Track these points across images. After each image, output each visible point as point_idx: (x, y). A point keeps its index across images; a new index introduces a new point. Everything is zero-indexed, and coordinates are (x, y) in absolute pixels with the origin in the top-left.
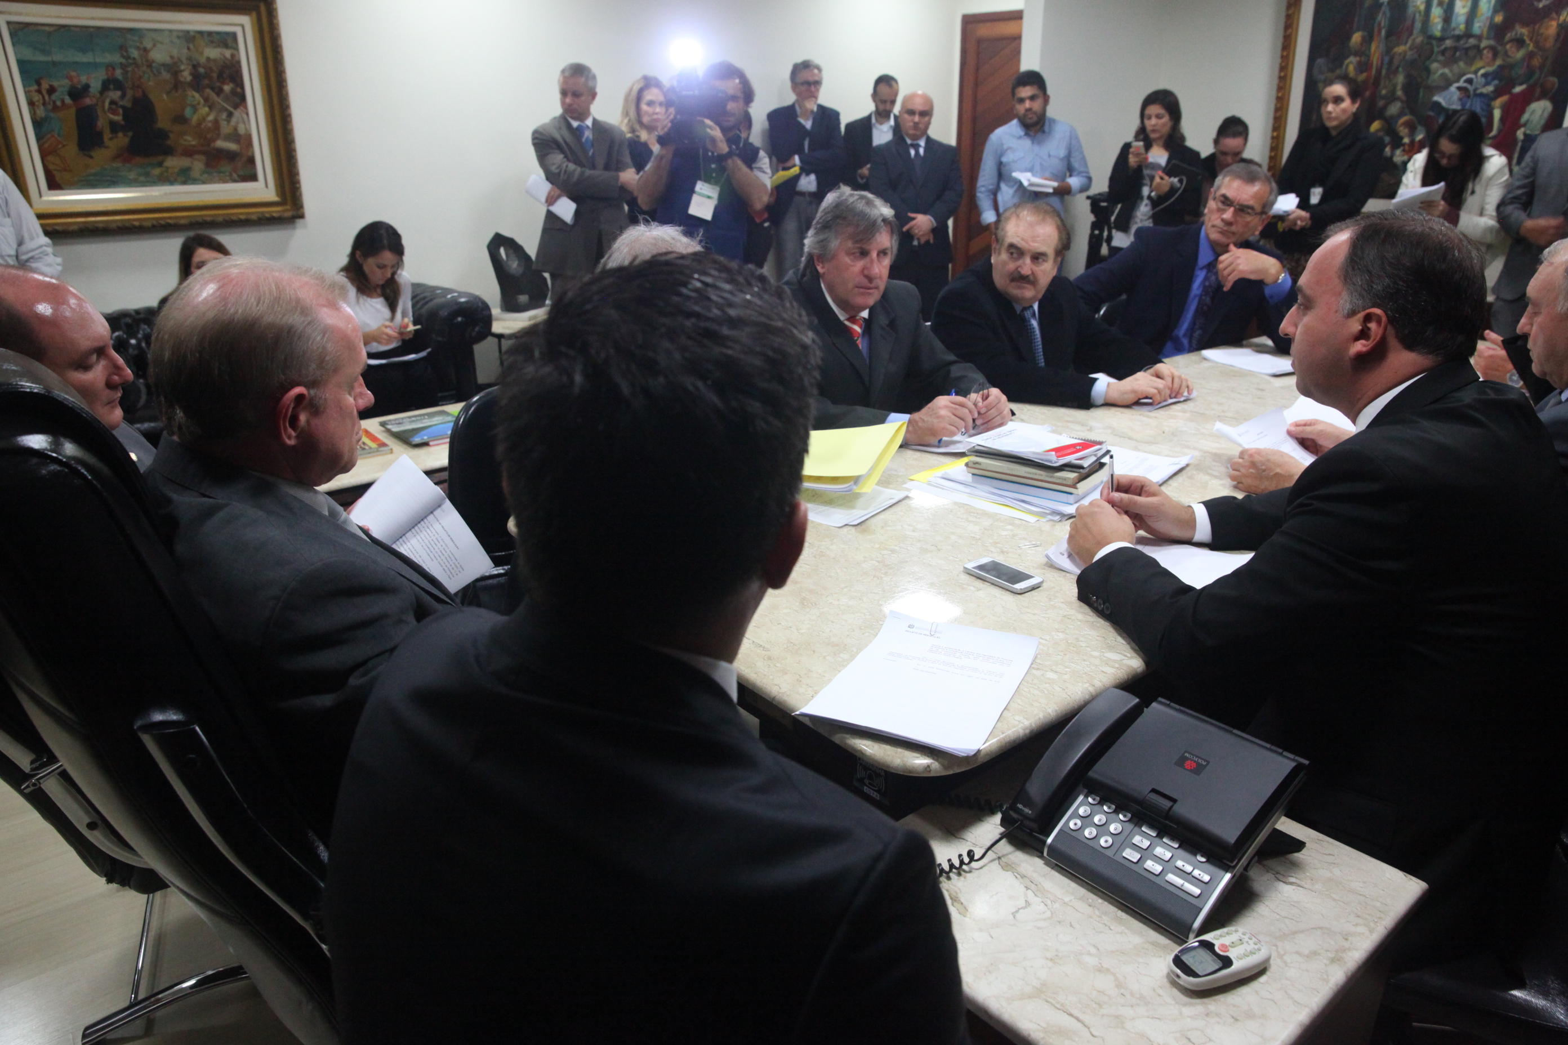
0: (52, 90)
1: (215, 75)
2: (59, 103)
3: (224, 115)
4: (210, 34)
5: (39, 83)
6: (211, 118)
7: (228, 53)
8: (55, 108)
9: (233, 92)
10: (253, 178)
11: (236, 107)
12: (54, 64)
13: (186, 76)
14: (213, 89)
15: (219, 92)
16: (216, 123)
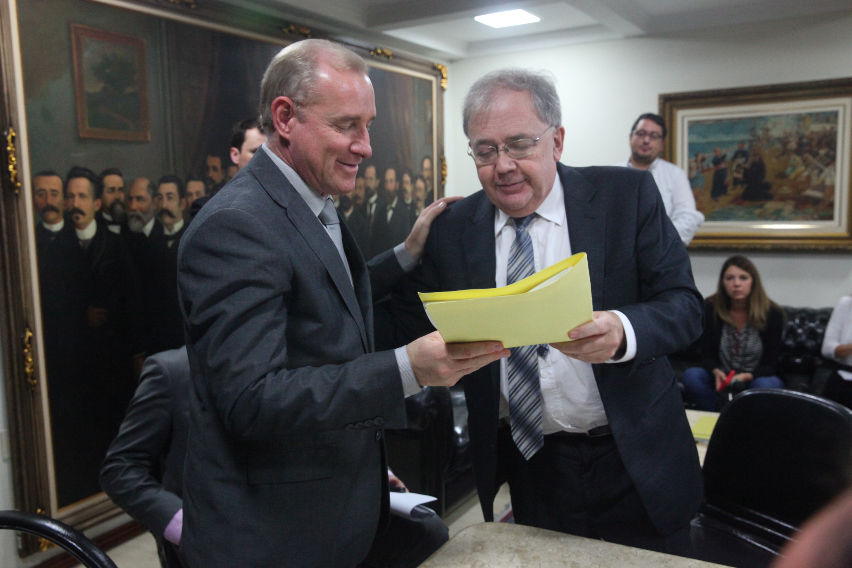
0: (703, 160)
1: (814, 143)
2: (706, 168)
3: (816, 172)
4: (817, 114)
5: (697, 156)
6: (805, 174)
7: (828, 127)
8: (703, 171)
9: (827, 155)
10: (830, 218)
11: (827, 165)
12: (709, 144)
13: (793, 145)
14: (811, 153)
15: (815, 155)
16: (809, 178)
